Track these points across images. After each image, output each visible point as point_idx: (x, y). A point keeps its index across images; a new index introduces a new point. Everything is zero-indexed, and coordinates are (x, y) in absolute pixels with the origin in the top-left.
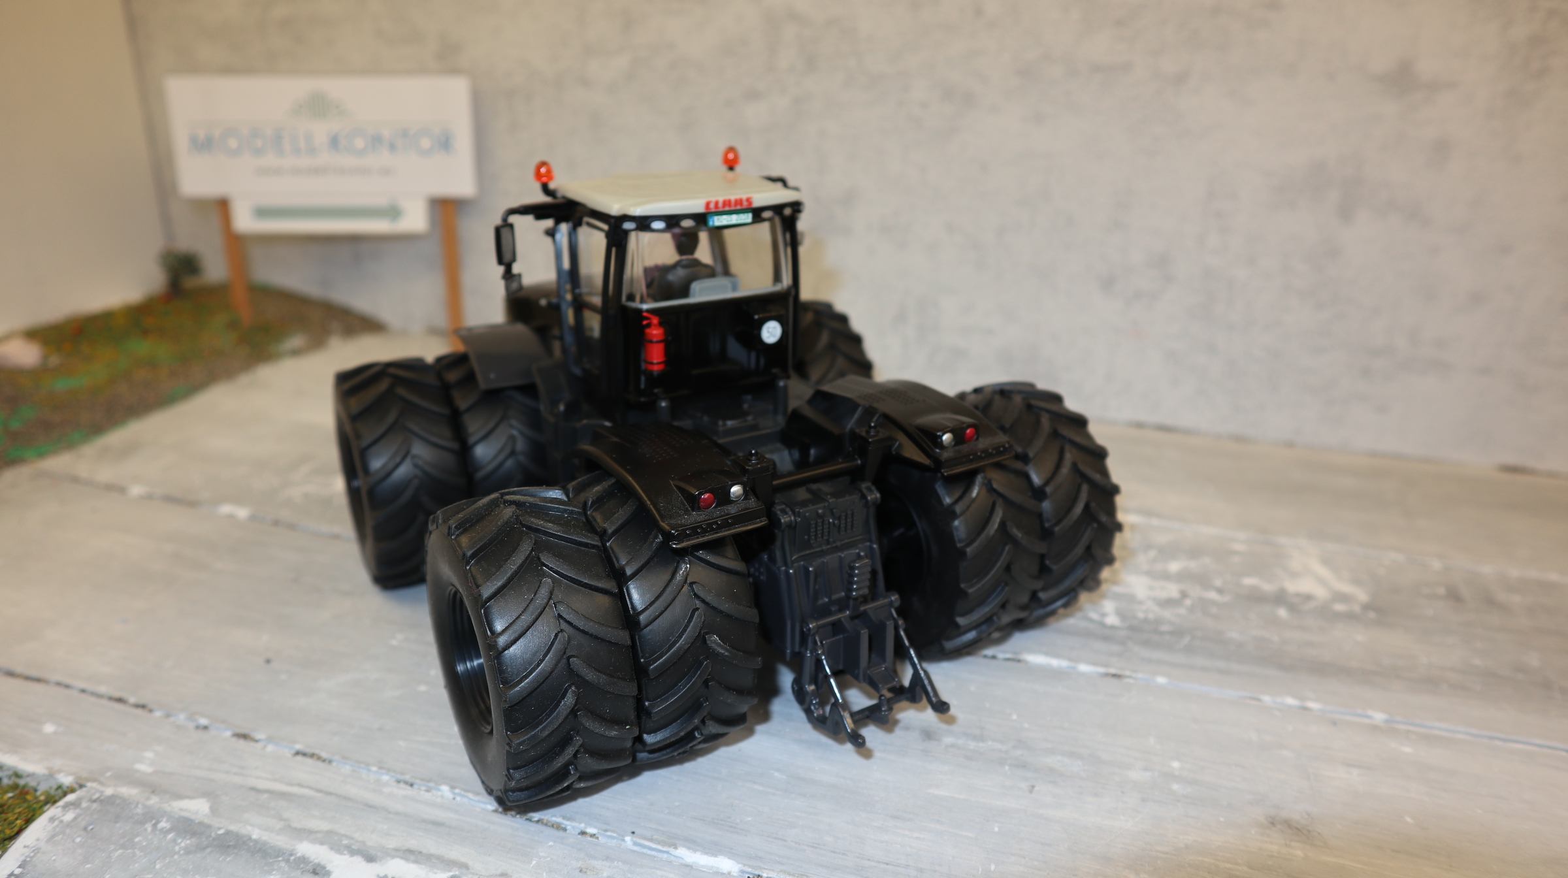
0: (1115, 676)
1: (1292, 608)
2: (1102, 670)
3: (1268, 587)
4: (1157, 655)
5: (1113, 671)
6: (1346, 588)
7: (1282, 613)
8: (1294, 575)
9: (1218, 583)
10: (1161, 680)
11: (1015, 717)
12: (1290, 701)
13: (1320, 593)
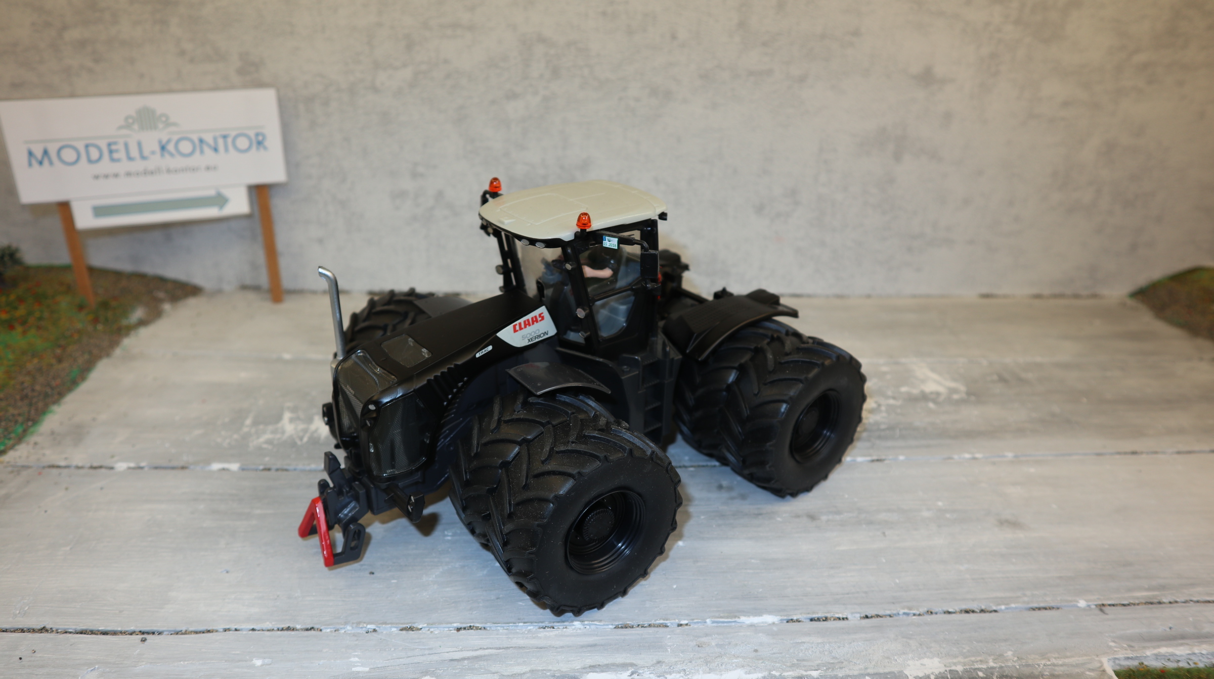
0: (878, 460)
1: (935, 401)
2: (869, 458)
3: (915, 391)
4: (890, 443)
5: (875, 458)
6: (953, 385)
7: (931, 405)
8: (923, 381)
9: (890, 393)
10: (901, 458)
11: (846, 496)
12: (967, 456)
13: (941, 389)
